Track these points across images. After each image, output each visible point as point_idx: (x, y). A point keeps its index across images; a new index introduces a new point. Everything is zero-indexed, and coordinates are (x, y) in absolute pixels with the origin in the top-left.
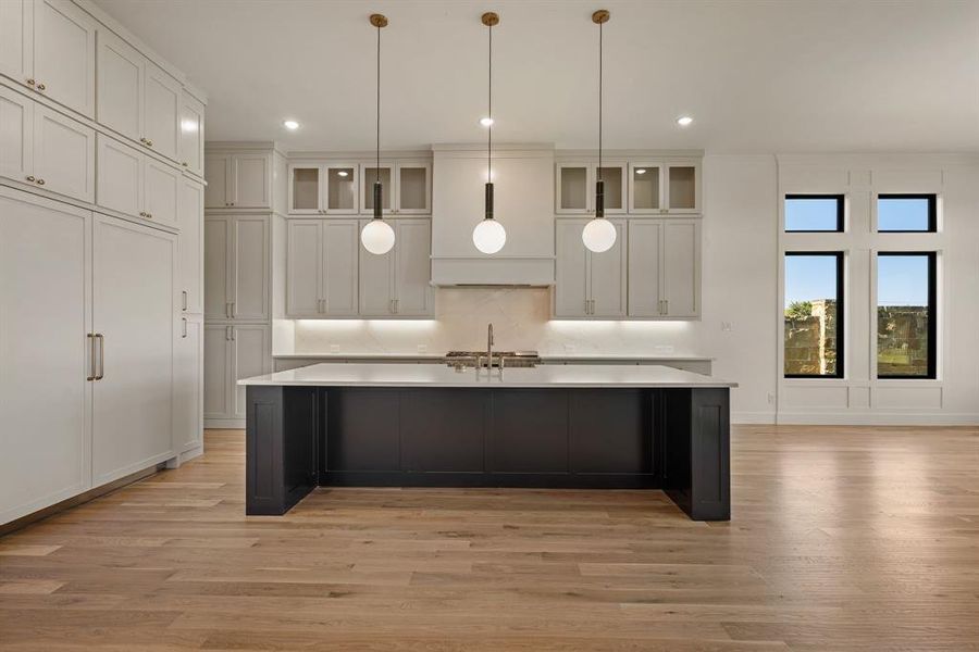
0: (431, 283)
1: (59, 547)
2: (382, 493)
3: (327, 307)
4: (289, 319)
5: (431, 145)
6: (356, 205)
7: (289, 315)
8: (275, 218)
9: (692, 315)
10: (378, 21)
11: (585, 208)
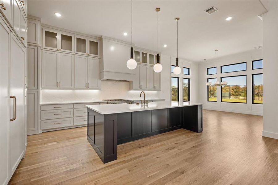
3: (61, 84)
5: (102, 36)
7: (45, 87)
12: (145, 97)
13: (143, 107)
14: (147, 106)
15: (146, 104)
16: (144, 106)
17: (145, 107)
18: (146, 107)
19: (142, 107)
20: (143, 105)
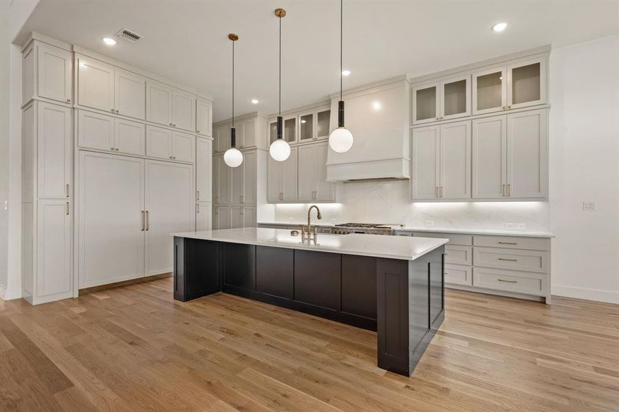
0: (326, 180)
1: (109, 297)
2: (239, 301)
3: (284, 196)
4: (269, 203)
5: (329, 96)
6: (296, 139)
7: (270, 201)
8: (258, 152)
9: (541, 195)
10: (233, 37)
11: (435, 117)
12: (309, 218)
13: (306, 241)
14: (315, 240)
15: (312, 237)
16: (309, 239)
17: (309, 242)
18: (312, 242)
19: (303, 241)
20: (306, 236)
